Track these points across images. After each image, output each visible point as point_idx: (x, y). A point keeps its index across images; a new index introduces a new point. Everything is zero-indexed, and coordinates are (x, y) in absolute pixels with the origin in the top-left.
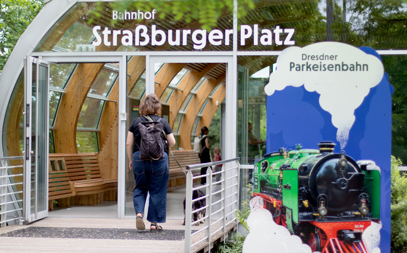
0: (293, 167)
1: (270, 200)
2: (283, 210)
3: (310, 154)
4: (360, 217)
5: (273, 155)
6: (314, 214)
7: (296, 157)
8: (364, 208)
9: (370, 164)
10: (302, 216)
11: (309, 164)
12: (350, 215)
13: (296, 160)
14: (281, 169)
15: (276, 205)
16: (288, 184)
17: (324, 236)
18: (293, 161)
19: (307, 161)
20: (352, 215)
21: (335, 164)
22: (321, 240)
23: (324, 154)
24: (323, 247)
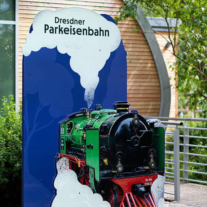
0: (95, 127)
1: (75, 161)
2: (86, 169)
3: (109, 114)
4: (150, 171)
5: (78, 115)
6: (112, 171)
7: (98, 118)
8: (152, 163)
9: (156, 122)
10: (103, 174)
11: (108, 124)
12: (142, 170)
13: (97, 120)
14: (85, 129)
15: (80, 165)
16: (90, 144)
17: (121, 191)
18: (95, 121)
19: (107, 121)
20: (143, 170)
21: (130, 123)
22: (119, 196)
23: (120, 113)
24: (120, 202)
